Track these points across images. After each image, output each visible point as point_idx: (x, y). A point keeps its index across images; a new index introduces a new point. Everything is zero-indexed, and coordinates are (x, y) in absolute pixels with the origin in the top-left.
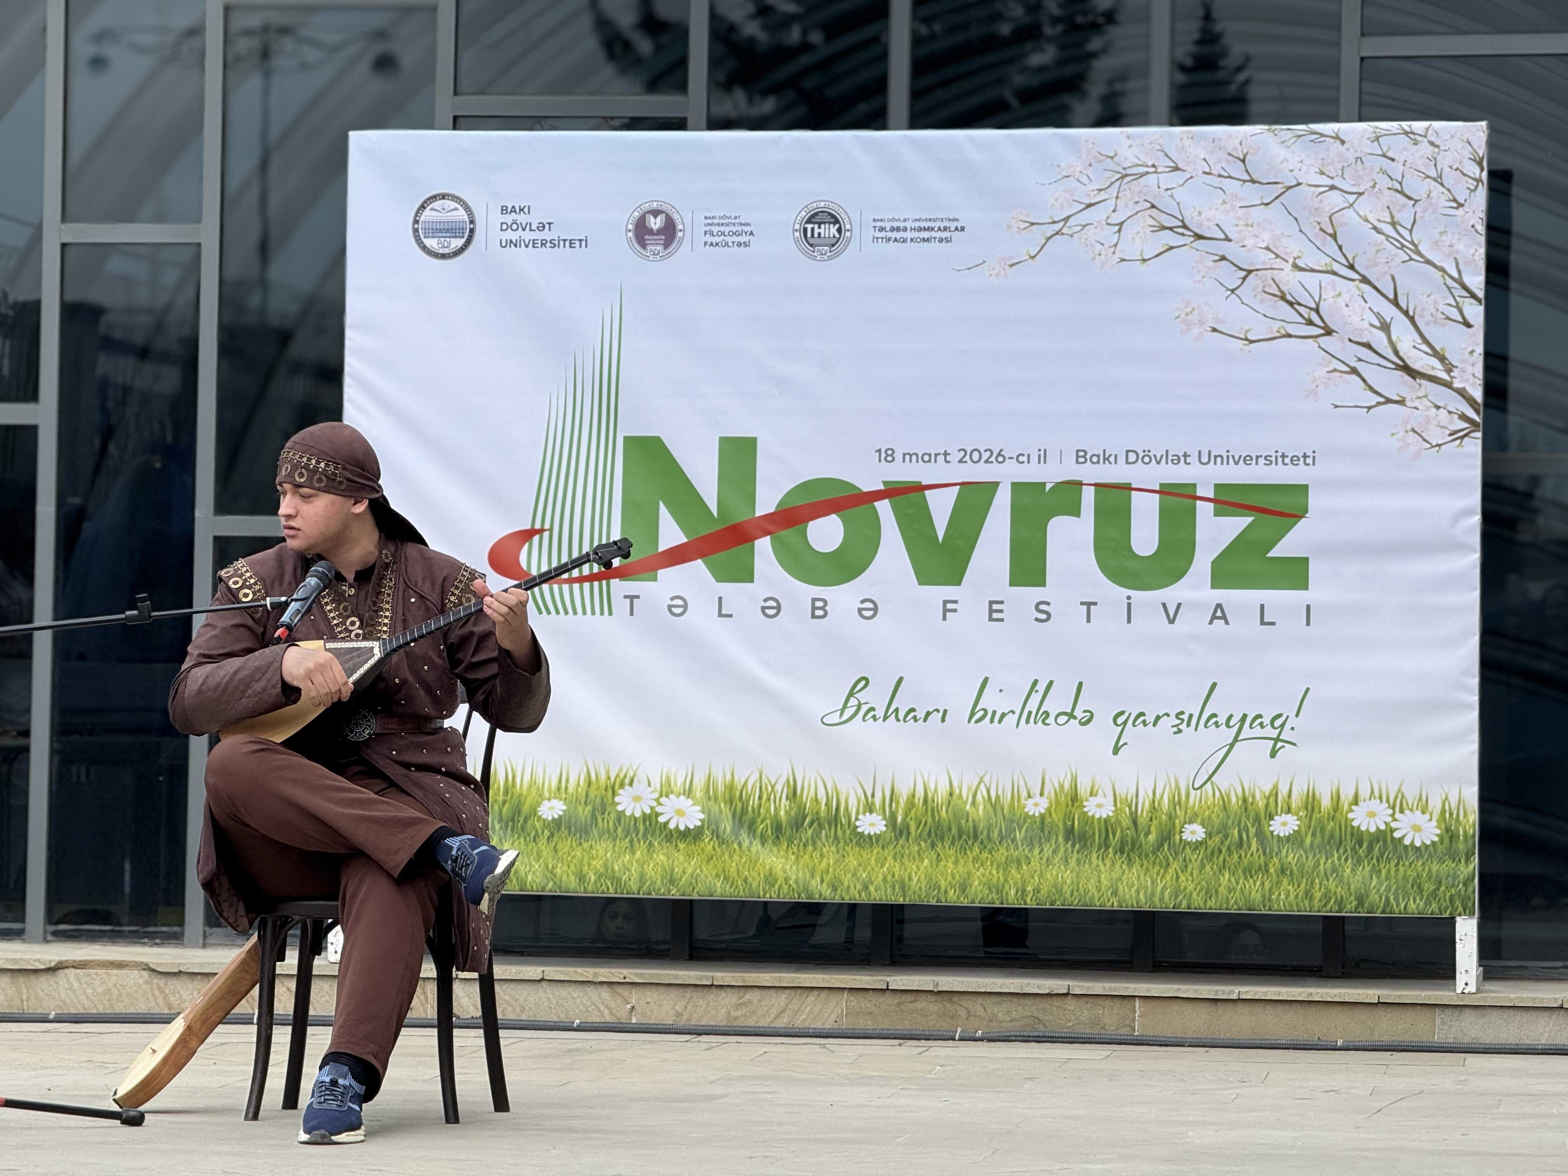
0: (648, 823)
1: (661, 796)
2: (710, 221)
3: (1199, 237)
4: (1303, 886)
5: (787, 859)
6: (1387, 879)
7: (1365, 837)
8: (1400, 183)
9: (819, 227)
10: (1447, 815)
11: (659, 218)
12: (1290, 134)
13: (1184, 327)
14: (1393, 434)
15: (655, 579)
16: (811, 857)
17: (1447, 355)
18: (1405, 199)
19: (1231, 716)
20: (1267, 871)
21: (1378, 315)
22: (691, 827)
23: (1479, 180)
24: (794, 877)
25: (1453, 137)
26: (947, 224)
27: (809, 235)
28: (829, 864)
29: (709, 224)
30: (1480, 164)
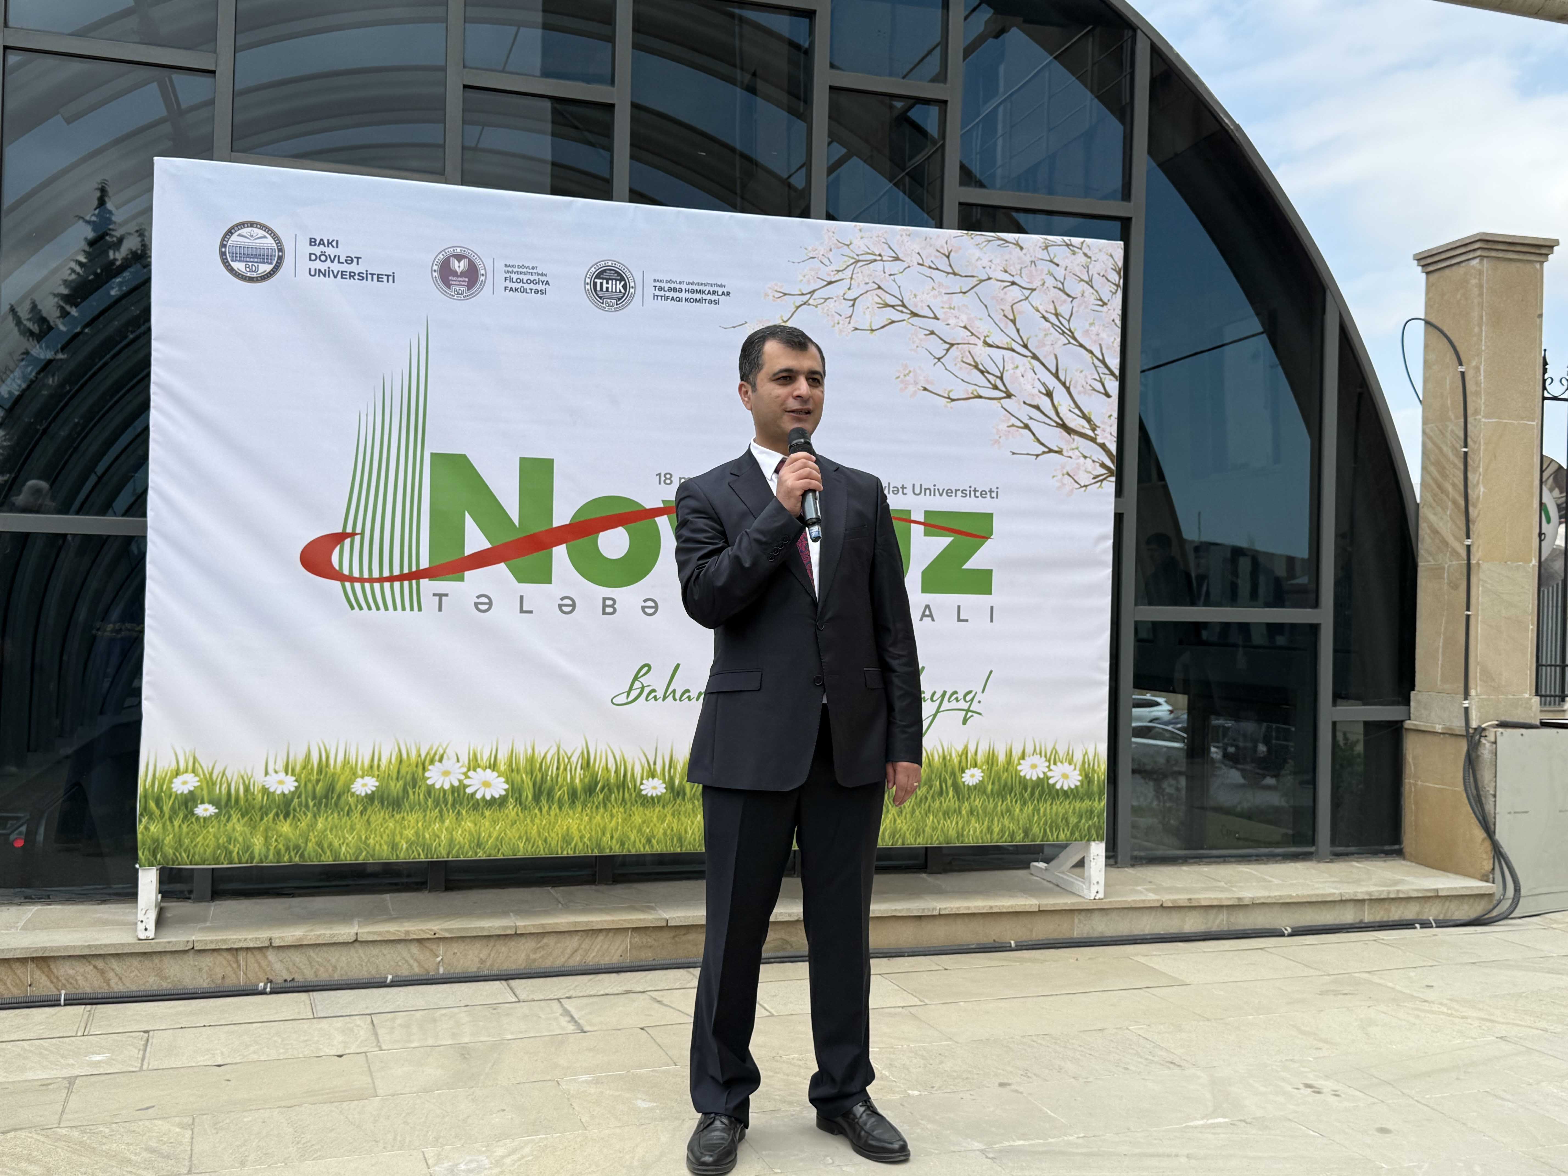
0: (456, 794)
1: (469, 770)
2: (510, 269)
3: (915, 315)
4: (986, 823)
5: (582, 820)
6: (1045, 815)
7: (1029, 784)
8: (1063, 284)
9: (607, 283)
10: (1086, 766)
11: (462, 262)
12: (983, 239)
13: (902, 386)
14: (1054, 477)
15: (462, 579)
16: (603, 817)
17: (1092, 418)
18: (1065, 297)
19: (934, 693)
20: (960, 813)
21: (1044, 384)
22: (497, 796)
23: (1118, 286)
24: (587, 836)
25: (1100, 250)
26: (716, 289)
27: (598, 289)
28: (618, 823)
29: (508, 272)
30: (1119, 273)
